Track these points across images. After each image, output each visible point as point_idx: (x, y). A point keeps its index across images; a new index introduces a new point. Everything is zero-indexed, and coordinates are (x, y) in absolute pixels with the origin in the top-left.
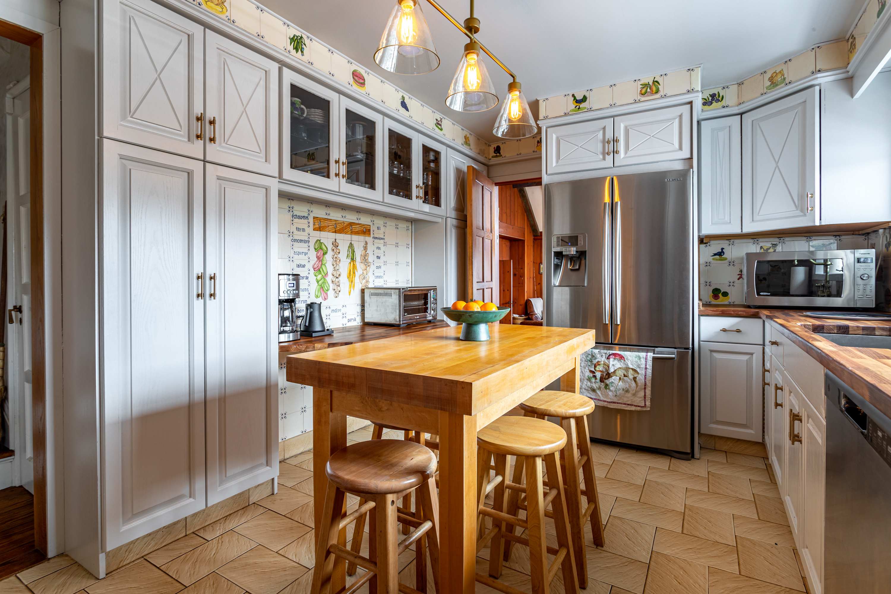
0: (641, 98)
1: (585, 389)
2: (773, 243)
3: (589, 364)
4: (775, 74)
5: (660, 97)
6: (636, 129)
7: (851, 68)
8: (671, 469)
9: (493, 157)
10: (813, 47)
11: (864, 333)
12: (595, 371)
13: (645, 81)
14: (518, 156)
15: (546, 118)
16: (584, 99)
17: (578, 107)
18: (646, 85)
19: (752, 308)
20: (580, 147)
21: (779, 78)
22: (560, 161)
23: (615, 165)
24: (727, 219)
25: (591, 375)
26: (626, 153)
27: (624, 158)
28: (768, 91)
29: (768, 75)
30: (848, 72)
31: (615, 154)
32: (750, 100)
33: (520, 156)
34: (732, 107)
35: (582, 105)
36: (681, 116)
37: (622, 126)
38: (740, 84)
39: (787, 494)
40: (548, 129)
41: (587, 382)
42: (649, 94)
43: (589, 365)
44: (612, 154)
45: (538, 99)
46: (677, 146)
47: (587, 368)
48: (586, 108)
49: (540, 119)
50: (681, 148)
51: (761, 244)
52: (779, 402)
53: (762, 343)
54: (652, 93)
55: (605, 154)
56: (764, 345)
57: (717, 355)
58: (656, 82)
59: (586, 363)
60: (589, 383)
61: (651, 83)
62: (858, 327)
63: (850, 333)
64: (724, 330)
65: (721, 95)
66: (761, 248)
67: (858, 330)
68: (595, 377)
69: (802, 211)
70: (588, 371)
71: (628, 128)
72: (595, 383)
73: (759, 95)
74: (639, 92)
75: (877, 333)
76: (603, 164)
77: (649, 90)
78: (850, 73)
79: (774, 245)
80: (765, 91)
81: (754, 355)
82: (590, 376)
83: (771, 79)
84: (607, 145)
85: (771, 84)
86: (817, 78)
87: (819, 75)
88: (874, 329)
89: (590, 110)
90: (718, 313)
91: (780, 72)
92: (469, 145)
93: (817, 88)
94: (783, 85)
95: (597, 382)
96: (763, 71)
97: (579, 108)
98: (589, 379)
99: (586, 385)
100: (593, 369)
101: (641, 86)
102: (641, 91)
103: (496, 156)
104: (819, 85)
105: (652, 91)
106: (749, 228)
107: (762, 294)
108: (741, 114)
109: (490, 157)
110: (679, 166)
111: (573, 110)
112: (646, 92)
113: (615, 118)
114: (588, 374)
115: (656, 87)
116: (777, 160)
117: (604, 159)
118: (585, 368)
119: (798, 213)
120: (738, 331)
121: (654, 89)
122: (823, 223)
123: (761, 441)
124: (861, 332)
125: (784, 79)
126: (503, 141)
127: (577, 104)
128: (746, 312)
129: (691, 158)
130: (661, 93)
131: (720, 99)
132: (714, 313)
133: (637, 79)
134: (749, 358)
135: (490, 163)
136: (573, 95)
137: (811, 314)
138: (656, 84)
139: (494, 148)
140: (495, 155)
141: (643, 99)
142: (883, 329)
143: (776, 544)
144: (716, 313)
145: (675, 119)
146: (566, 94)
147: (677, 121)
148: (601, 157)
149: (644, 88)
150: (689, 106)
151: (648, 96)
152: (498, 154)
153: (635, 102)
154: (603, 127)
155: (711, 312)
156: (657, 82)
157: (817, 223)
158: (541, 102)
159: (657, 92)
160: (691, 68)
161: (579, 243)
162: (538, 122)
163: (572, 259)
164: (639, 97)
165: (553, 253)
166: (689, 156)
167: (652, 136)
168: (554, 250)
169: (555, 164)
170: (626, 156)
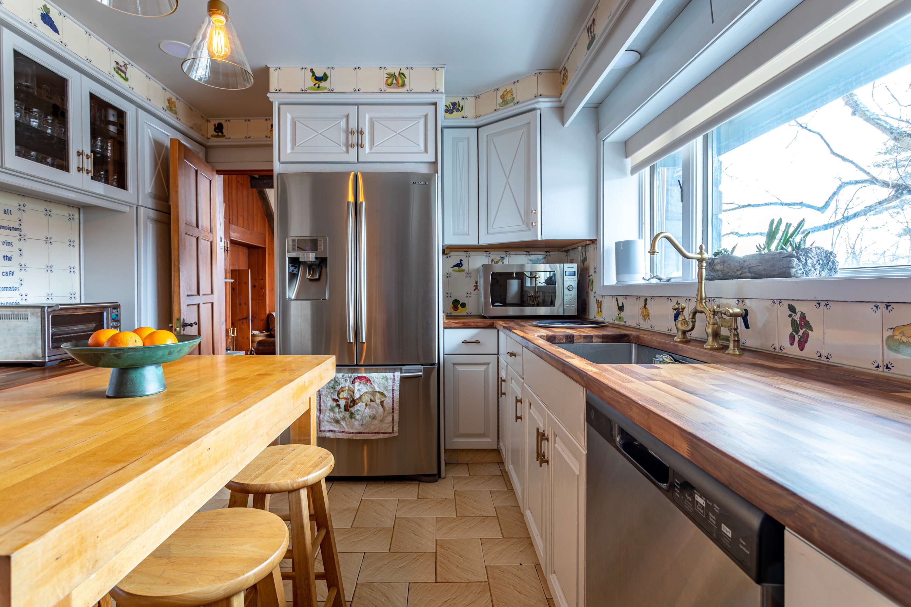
0: (388, 89)
1: (327, 421)
2: (502, 256)
3: (332, 391)
4: (506, 93)
5: (406, 91)
6: (381, 122)
7: (563, 97)
8: (420, 497)
9: (212, 136)
10: (536, 72)
11: (585, 341)
12: (339, 399)
13: (392, 71)
14: (246, 140)
15: (279, 91)
16: (324, 78)
17: (317, 85)
18: (391, 76)
19: (487, 319)
20: (320, 134)
21: (509, 97)
22: (296, 148)
23: (359, 160)
24: (466, 230)
25: (334, 404)
26: (371, 148)
27: (369, 153)
28: (501, 108)
29: (500, 93)
30: (561, 101)
31: (359, 148)
32: (485, 115)
33: (248, 140)
34: (470, 118)
35: (322, 84)
36: (426, 116)
37: (367, 117)
38: (477, 97)
39: (528, 508)
40: (282, 106)
41: (329, 413)
42: (395, 86)
43: (332, 393)
44: (356, 147)
45: (268, 66)
46: (422, 148)
47: (329, 396)
48: (326, 88)
49: (271, 91)
50: (426, 151)
51: (493, 257)
52: (519, 415)
53: (497, 353)
54: (398, 86)
55: (349, 146)
56: (498, 354)
57: (460, 368)
58: (401, 74)
59: (328, 390)
60: (332, 414)
61: (397, 74)
62: (580, 336)
63: (575, 341)
64: (465, 342)
65: (461, 105)
66: (492, 260)
67: (581, 338)
68: (338, 405)
69: (527, 225)
70: (331, 399)
71: (373, 120)
72: (339, 412)
73: (493, 110)
74: (385, 82)
75: (594, 341)
76: (346, 158)
77: (394, 81)
78: (562, 103)
79: (503, 258)
80: (498, 107)
81: (491, 365)
82: (332, 405)
83: (503, 97)
84: (350, 135)
85: (502, 102)
86: (539, 102)
87: (541, 99)
88: (591, 337)
89: (332, 91)
90: (460, 325)
91: (510, 91)
92: (176, 113)
93: (539, 112)
94: (512, 104)
95: (341, 412)
96: (496, 87)
97: (319, 87)
98: (332, 409)
99: (329, 416)
100: (336, 397)
101: (387, 76)
102: (387, 80)
103: (218, 136)
104: (540, 109)
105: (398, 83)
106: (485, 240)
107: (496, 304)
108: (478, 128)
109: (209, 136)
110: (424, 169)
111: (312, 88)
112: (392, 83)
113: (360, 106)
114: (331, 403)
115: (402, 80)
116: (507, 176)
117: (348, 152)
118: (327, 397)
119: (524, 227)
120: (477, 342)
121: (400, 82)
122: (543, 239)
123: (496, 447)
124: (582, 340)
125: (513, 98)
126: (226, 118)
127: (317, 82)
128: (484, 323)
129: (436, 163)
130: (407, 87)
131: (460, 108)
132: (456, 325)
133: (383, 66)
134: (487, 368)
135: (209, 144)
136: (312, 70)
137: (538, 323)
138: (402, 76)
139: (215, 125)
140: (216, 134)
141: (389, 90)
142: (598, 336)
143: (521, 564)
144: (458, 325)
145: (421, 118)
146: (304, 66)
147: (422, 121)
148: (344, 149)
149: (389, 78)
150: (433, 107)
151: (394, 88)
152: (220, 134)
153: (381, 92)
154: (346, 114)
155: (454, 324)
156: (403, 74)
157: (539, 238)
158: (272, 70)
159: (403, 85)
160: (436, 67)
161: (318, 248)
162: (269, 95)
163: (310, 266)
164: (385, 88)
165: (287, 259)
166: (433, 160)
167: (398, 133)
168: (288, 255)
169: (289, 151)
170: (372, 151)
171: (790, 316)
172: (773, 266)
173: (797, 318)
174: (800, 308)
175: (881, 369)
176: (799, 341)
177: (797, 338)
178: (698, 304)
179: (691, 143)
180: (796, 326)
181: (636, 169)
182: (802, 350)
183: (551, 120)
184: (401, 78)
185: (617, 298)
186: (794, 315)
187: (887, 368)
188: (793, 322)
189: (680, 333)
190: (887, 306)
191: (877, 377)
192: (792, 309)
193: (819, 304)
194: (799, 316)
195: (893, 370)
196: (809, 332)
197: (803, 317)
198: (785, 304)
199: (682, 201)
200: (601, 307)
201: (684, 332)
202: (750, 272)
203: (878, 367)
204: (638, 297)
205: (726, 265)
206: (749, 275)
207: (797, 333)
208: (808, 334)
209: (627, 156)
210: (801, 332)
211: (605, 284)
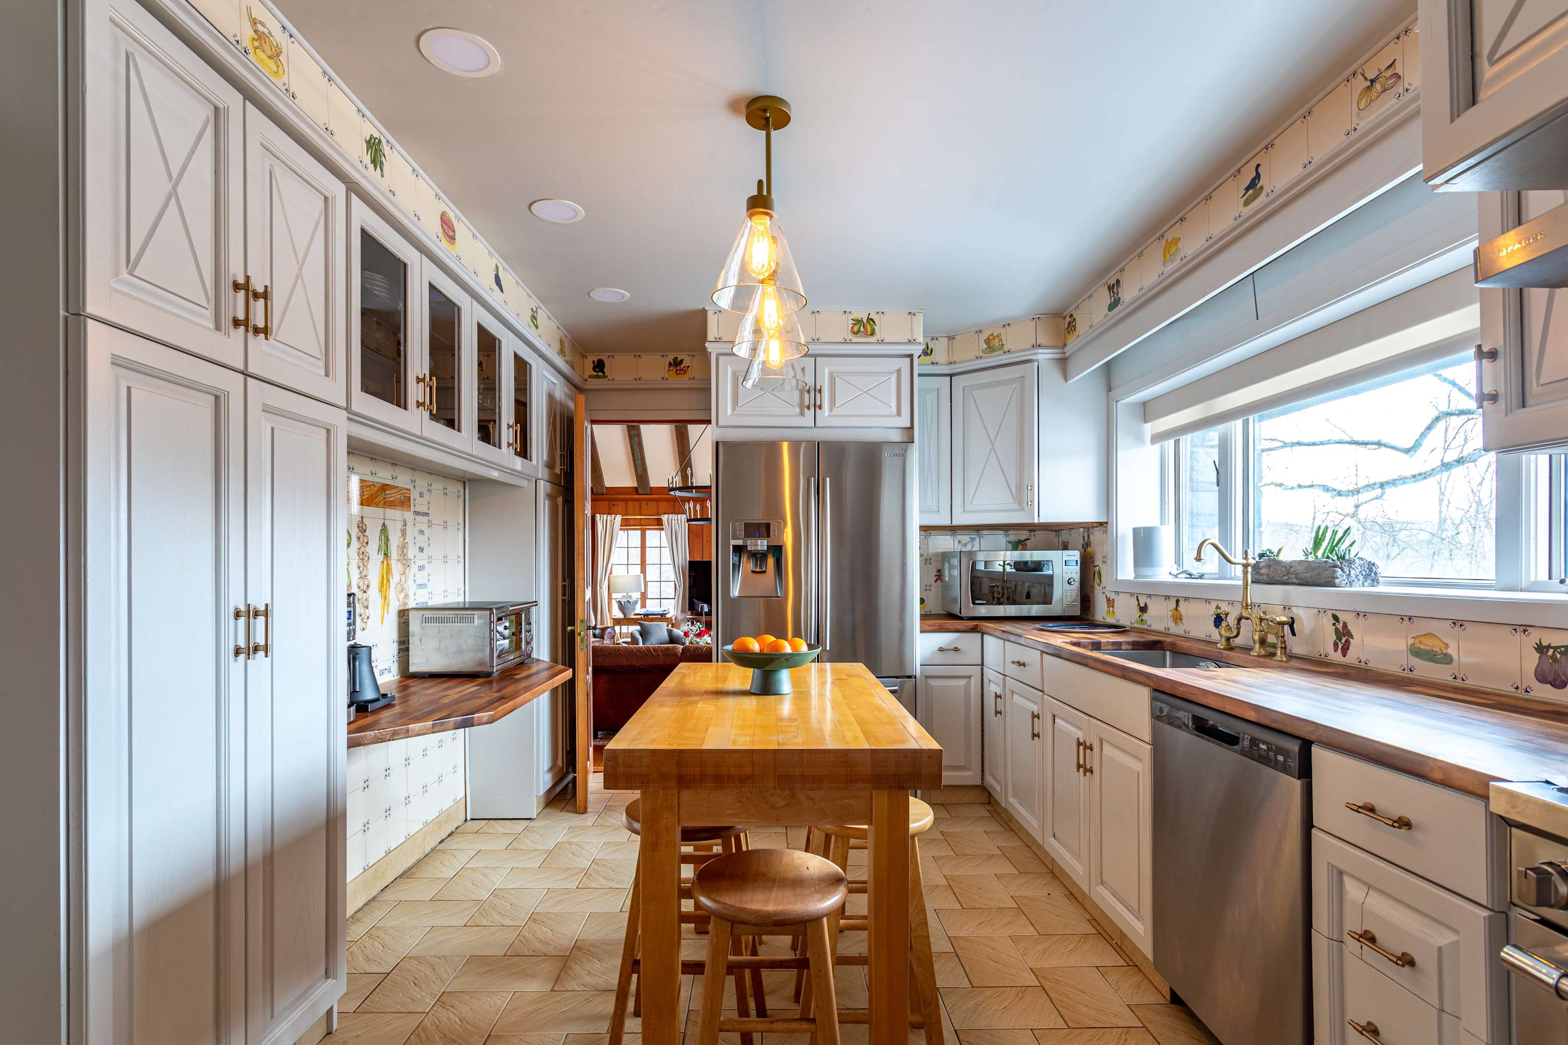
0: (853, 338)
2: (971, 536)
4: (992, 337)
5: (876, 341)
6: (845, 378)
7: (1069, 350)
9: (590, 377)
10: (1034, 317)
11: (1113, 648)
13: (857, 316)
14: (636, 382)
15: (718, 340)
18: (858, 322)
19: (964, 620)
20: (768, 391)
21: (996, 343)
22: (738, 409)
23: (817, 425)
24: (934, 506)
26: (831, 410)
27: (829, 416)
28: (984, 355)
29: (984, 336)
30: (1065, 353)
31: (817, 410)
32: (963, 362)
33: (638, 382)
34: (942, 365)
36: (899, 371)
37: (827, 371)
38: (951, 338)
39: (1051, 835)
40: (721, 358)
42: (862, 334)
44: (812, 409)
45: (706, 309)
46: (894, 409)
49: (709, 339)
50: (899, 413)
51: (959, 537)
52: (1036, 732)
53: (980, 663)
54: (866, 334)
55: (803, 407)
56: (982, 665)
57: (934, 683)
58: (870, 320)
61: (865, 320)
62: (1108, 642)
63: (1102, 648)
64: (941, 650)
65: (930, 348)
66: (959, 542)
67: (1109, 645)
69: (1020, 504)
71: (834, 375)
73: (974, 357)
74: (850, 329)
75: (1123, 648)
76: (800, 422)
77: (862, 329)
78: (1066, 356)
79: (973, 540)
80: (981, 354)
81: (973, 679)
83: (987, 341)
84: (806, 395)
85: (987, 349)
86: (1037, 353)
87: (1040, 351)
88: (1120, 643)
90: (935, 628)
91: (998, 336)
92: (565, 356)
93: (1036, 364)
94: (1001, 352)
96: (977, 329)
101: (853, 322)
102: (852, 328)
103: (597, 377)
104: (1037, 361)
105: (867, 331)
107: (977, 602)
108: (951, 376)
109: (586, 377)
110: (896, 436)
112: (859, 331)
113: (818, 359)
115: (871, 327)
116: (993, 441)
117: (802, 414)
119: (1016, 506)
120: (957, 650)
121: (869, 329)
122: (1042, 521)
123: (982, 784)
124: (1110, 647)
125: (1003, 345)
126: (610, 354)
128: (965, 626)
129: (912, 428)
130: (877, 337)
131: (929, 352)
132: (930, 628)
133: (848, 310)
134: (967, 683)
135: (586, 387)
137: (1042, 626)
138: (872, 323)
139: (594, 362)
140: (596, 374)
141: (855, 339)
142: (1128, 643)
143: (1049, 894)
144: (933, 628)
145: (892, 373)
147: (894, 377)
148: (798, 410)
149: (856, 324)
150: (908, 359)
151: (861, 336)
152: (600, 374)
153: (845, 342)
154: (800, 367)
155: (927, 627)
156: (872, 320)
157: (1035, 520)
158: (710, 314)
159: (873, 333)
160: (913, 311)
161: (771, 534)
162: (707, 345)
163: (759, 557)
164: (850, 336)
165: (731, 547)
166: (908, 425)
167: (865, 392)
168: (734, 542)
169: (729, 412)
170: (832, 413)
171: (1334, 624)
172: (1319, 574)
173: (1340, 626)
174: (1342, 617)
175: (1406, 672)
176: (1342, 648)
177: (1340, 646)
178: (1243, 610)
179: (1229, 424)
180: (1339, 634)
181: (1157, 438)
182: (1344, 656)
183: (1051, 375)
184: (870, 324)
185: (1138, 597)
186: (1337, 623)
187: (1411, 670)
188: (1337, 630)
189: (1223, 640)
190: (1410, 619)
191: (1403, 677)
192: (1336, 618)
193: (1358, 614)
194: (1341, 624)
195: (1415, 672)
196: (1351, 640)
197: (1345, 625)
198: (1330, 613)
199: (1218, 485)
200: (1114, 607)
201: (1228, 639)
202: (1297, 579)
203: (1404, 670)
204: (1167, 598)
205: (1271, 569)
206: (1296, 581)
207: (1340, 640)
208: (1349, 642)
209: (1145, 422)
210: (1344, 640)
211: (1119, 578)
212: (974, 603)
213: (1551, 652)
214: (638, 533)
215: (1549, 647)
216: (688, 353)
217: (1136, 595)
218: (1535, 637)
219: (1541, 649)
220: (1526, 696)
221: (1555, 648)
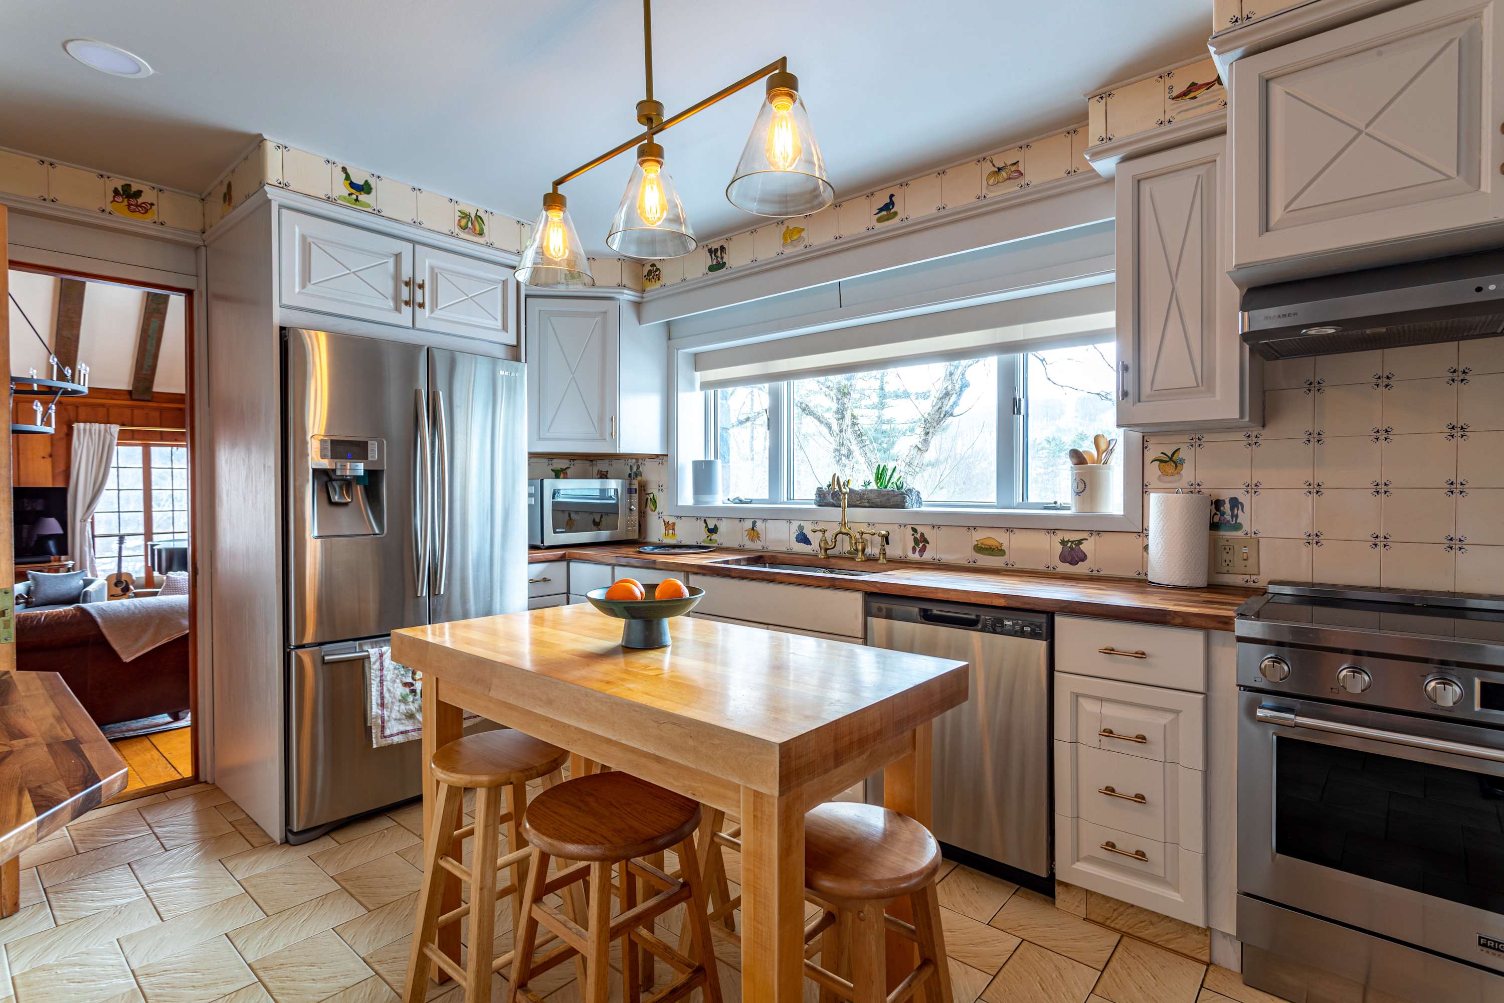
0: (460, 233)
5: (485, 243)
6: (448, 277)
7: (647, 296)
10: (620, 257)
12: (414, 682)
13: (467, 210)
15: (281, 185)
16: (365, 188)
17: (354, 197)
18: (465, 215)
20: (354, 273)
22: (309, 286)
23: (416, 326)
26: (434, 311)
27: (430, 318)
28: (567, 284)
30: (643, 298)
31: (417, 308)
32: (545, 285)
35: (363, 197)
36: (505, 283)
37: (428, 264)
40: (285, 211)
42: (471, 231)
44: (411, 306)
45: (265, 136)
46: (499, 324)
48: (369, 206)
49: (268, 181)
50: (505, 328)
54: (474, 232)
55: (400, 302)
56: (569, 593)
58: (479, 217)
61: (473, 216)
64: (532, 582)
68: (413, 691)
69: (603, 434)
71: (437, 270)
74: (457, 221)
76: (394, 318)
77: (470, 224)
78: (644, 300)
80: (564, 282)
84: (404, 288)
86: (623, 293)
87: (626, 291)
89: (378, 213)
93: (617, 302)
97: (357, 200)
100: (409, 680)
101: (460, 214)
102: (459, 220)
104: (619, 299)
105: (475, 229)
107: (557, 530)
108: (527, 296)
111: (345, 198)
112: (466, 227)
113: (417, 246)
115: (479, 225)
116: (573, 371)
117: (396, 309)
119: (597, 436)
120: (545, 580)
121: (477, 228)
127: (353, 191)
128: (554, 555)
129: (516, 347)
130: (486, 238)
133: (454, 199)
136: (344, 169)
138: (480, 221)
141: (462, 235)
145: (498, 283)
146: (332, 159)
147: (500, 287)
148: (391, 304)
149: (463, 218)
151: (468, 233)
153: (451, 235)
154: (396, 252)
158: (270, 146)
159: (481, 233)
160: (522, 220)
161: (370, 455)
162: (267, 188)
164: (457, 230)
165: (311, 471)
166: (515, 343)
167: (471, 298)
169: (297, 288)
170: (435, 315)
171: (913, 535)
172: (888, 499)
173: (918, 536)
174: (920, 529)
175: (971, 563)
176: (919, 551)
177: (918, 549)
178: (843, 527)
180: (916, 541)
181: (705, 386)
182: (922, 555)
183: (628, 315)
184: (478, 222)
185: (705, 520)
186: (916, 534)
187: (975, 562)
188: (915, 539)
190: (968, 529)
192: (915, 530)
193: (933, 527)
194: (919, 535)
195: (978, 563)
196: (928, 545)
197: (922, 535)
198: (909, 527)
199: (768, 429)
200: (673, 529)
202: (868, 502)
203: (969, 562)
204: (731, 519)
206: (867, 505)
207: (918, 546)
208: (926, 547)
209: (696, 371)
210: (921, 545)
211: (679, 504)
212: (555, 532)
213: (1070, 544)
214: (139, 450)
215: (1069, 541)
216: (153, 185)
217: (703, 519)
218: (1060, 536)
219: (1063, 543)
220: (1054, 571)
221: (1072, 542)
